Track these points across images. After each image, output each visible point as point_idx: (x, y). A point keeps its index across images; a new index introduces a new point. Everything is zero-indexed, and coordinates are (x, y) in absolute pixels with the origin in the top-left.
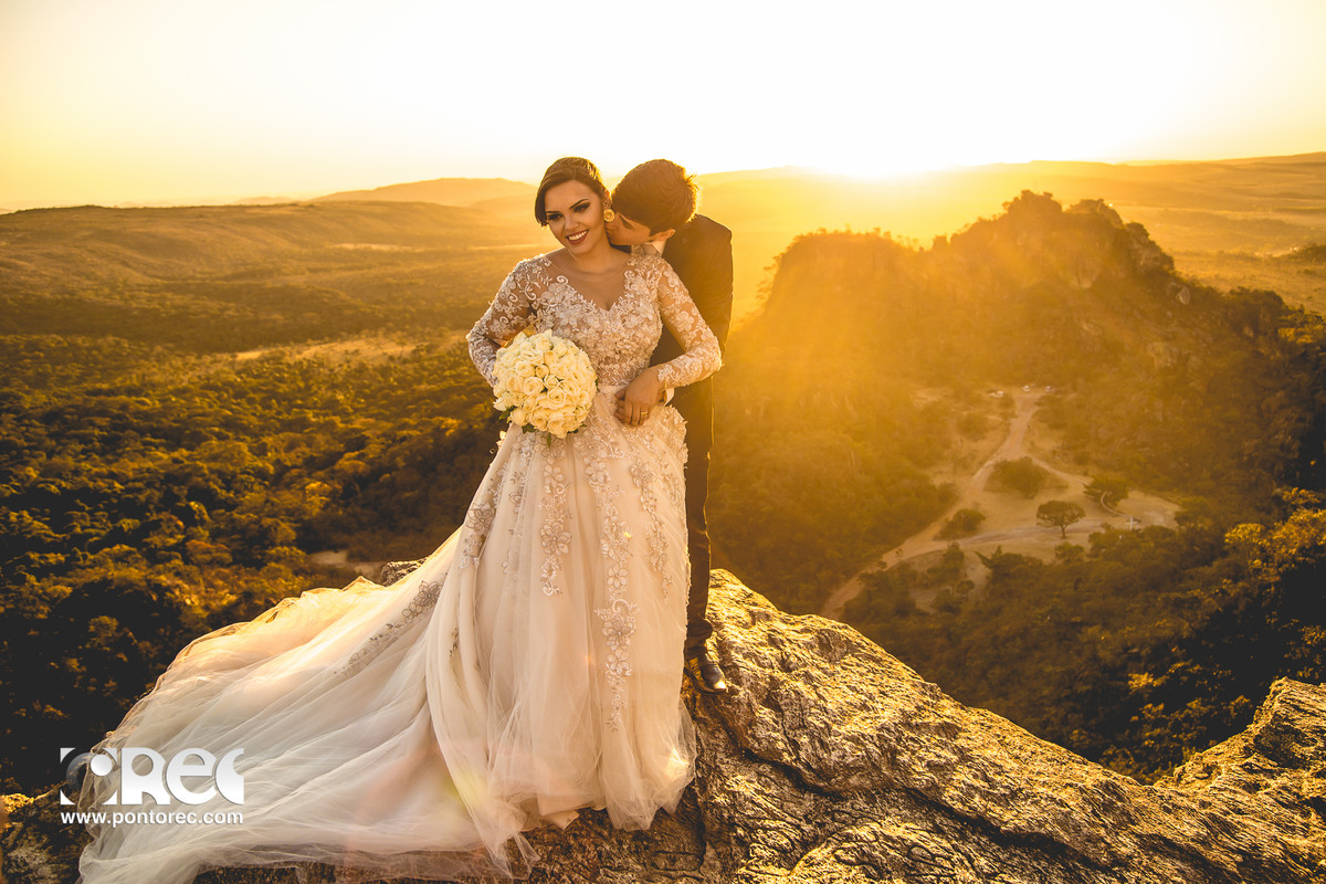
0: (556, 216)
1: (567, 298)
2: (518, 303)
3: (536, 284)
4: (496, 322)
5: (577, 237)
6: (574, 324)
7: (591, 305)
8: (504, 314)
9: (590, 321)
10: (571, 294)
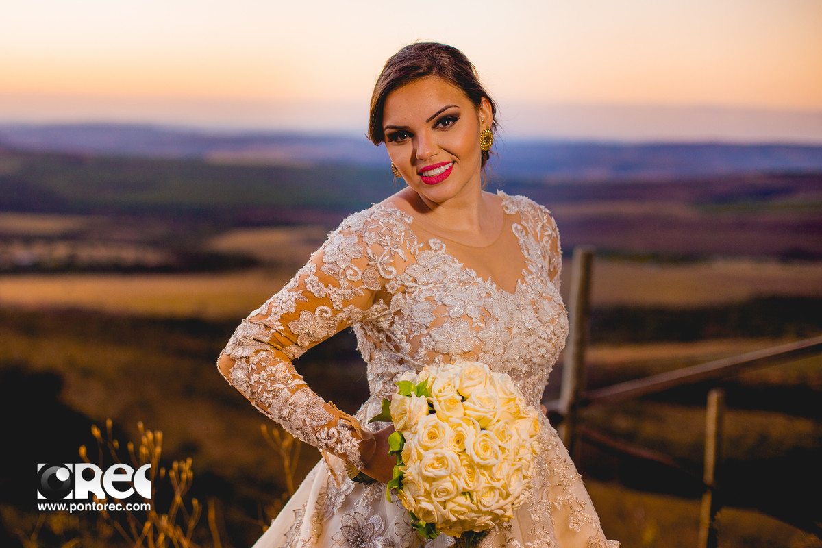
0: (403, 134)
1: (451, 274)
2: (362, 282)
3: (400, 251)
4: (305, 315)
5: (438, 171)
6: (475, 314)
7: (491, 286)
8: (327, 300)
9: (496, 311)
10: (454, 268)
